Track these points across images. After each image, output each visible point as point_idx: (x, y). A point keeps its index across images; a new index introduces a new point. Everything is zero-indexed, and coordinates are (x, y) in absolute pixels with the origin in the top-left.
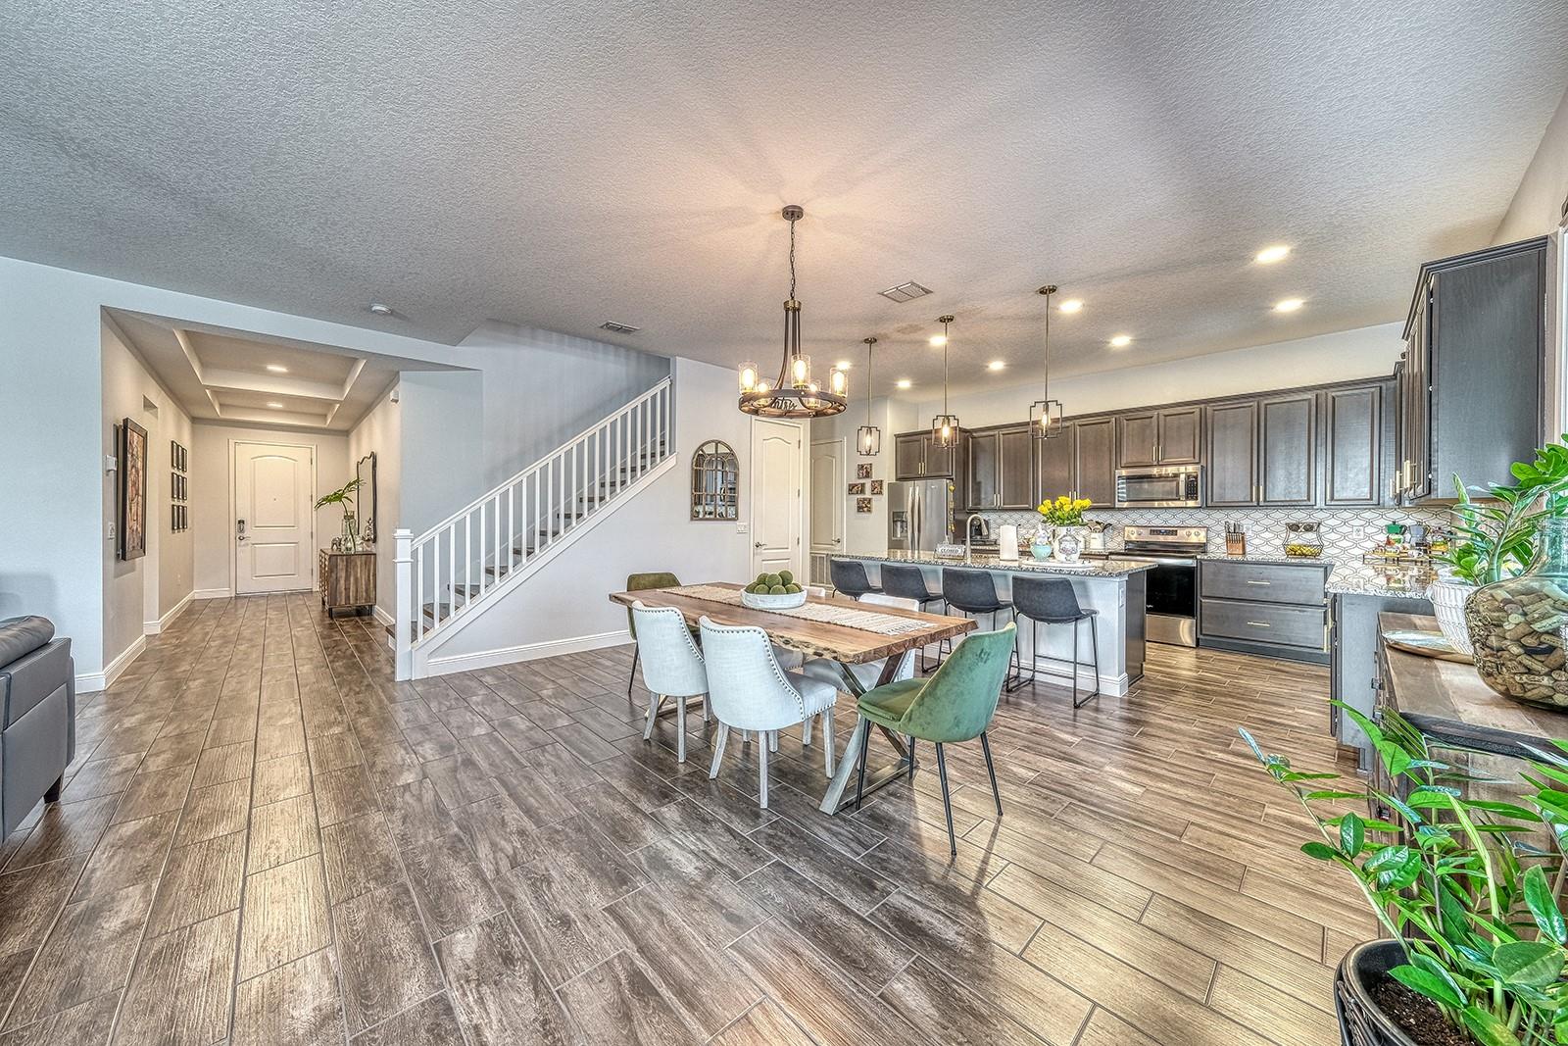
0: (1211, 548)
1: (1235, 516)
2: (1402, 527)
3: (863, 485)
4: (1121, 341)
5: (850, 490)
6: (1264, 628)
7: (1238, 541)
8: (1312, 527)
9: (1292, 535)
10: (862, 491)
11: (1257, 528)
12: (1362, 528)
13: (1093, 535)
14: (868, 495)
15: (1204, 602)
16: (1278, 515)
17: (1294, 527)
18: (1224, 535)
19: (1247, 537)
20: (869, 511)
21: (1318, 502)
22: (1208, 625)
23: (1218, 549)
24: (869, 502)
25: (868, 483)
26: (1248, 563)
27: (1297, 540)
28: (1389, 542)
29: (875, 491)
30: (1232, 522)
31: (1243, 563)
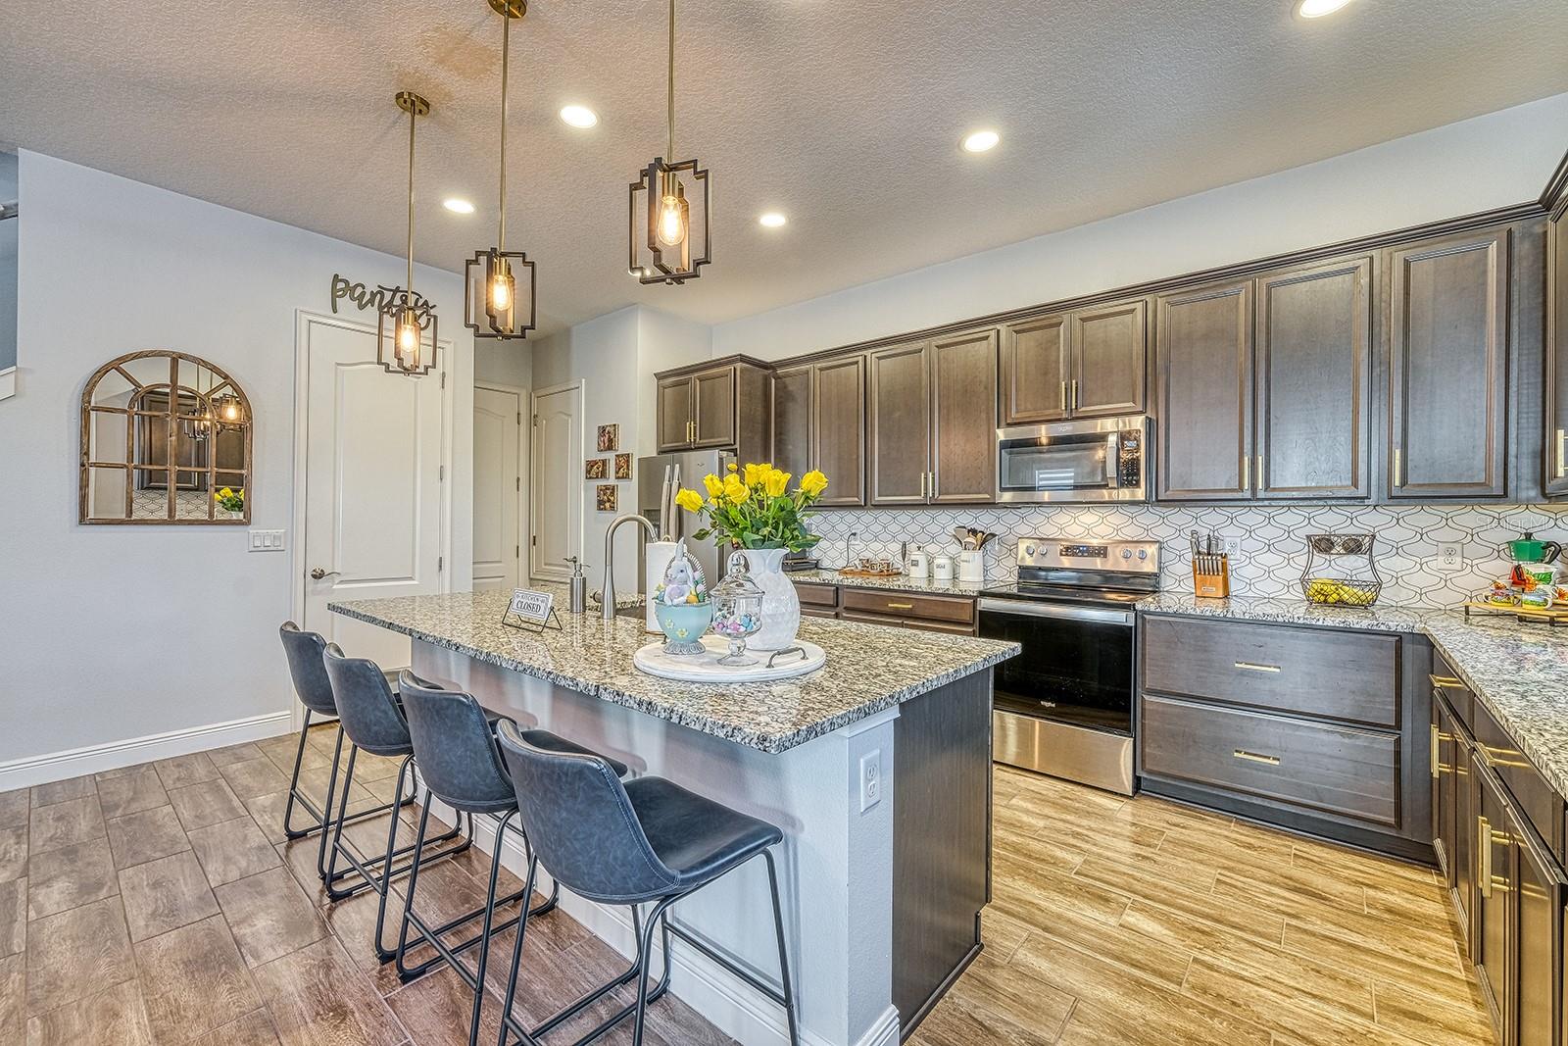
0: (1167, 583)
1: (1210, 520)
2: (1549, 545)
3: (604, 462)
4: (982, 141)
5: (588, 472)
6: (1268, 769)
7: (1214, 572)
8: (1359, 546)
9: (1319, 559)
10: (603, 475)
11: (1250, 544)
12: (1458, 547)
13: (965, 555)
14: (612, 481)
15: (1149, 703)
16: (1291, 518)
17: (1323, 544)
18: (1189, 556)
19: (1232, 563)
20: (612, 508)
21: (1374, 489)
22: (1158, 752)
23: (1179, 593)
24: (612, 494)
25: (610, 456)
26: (1235, 621)
27: (1331, 569)
28: (1519, 578)
29: (620, 475)
30: (1205, 532)
31: (1225, 620)
